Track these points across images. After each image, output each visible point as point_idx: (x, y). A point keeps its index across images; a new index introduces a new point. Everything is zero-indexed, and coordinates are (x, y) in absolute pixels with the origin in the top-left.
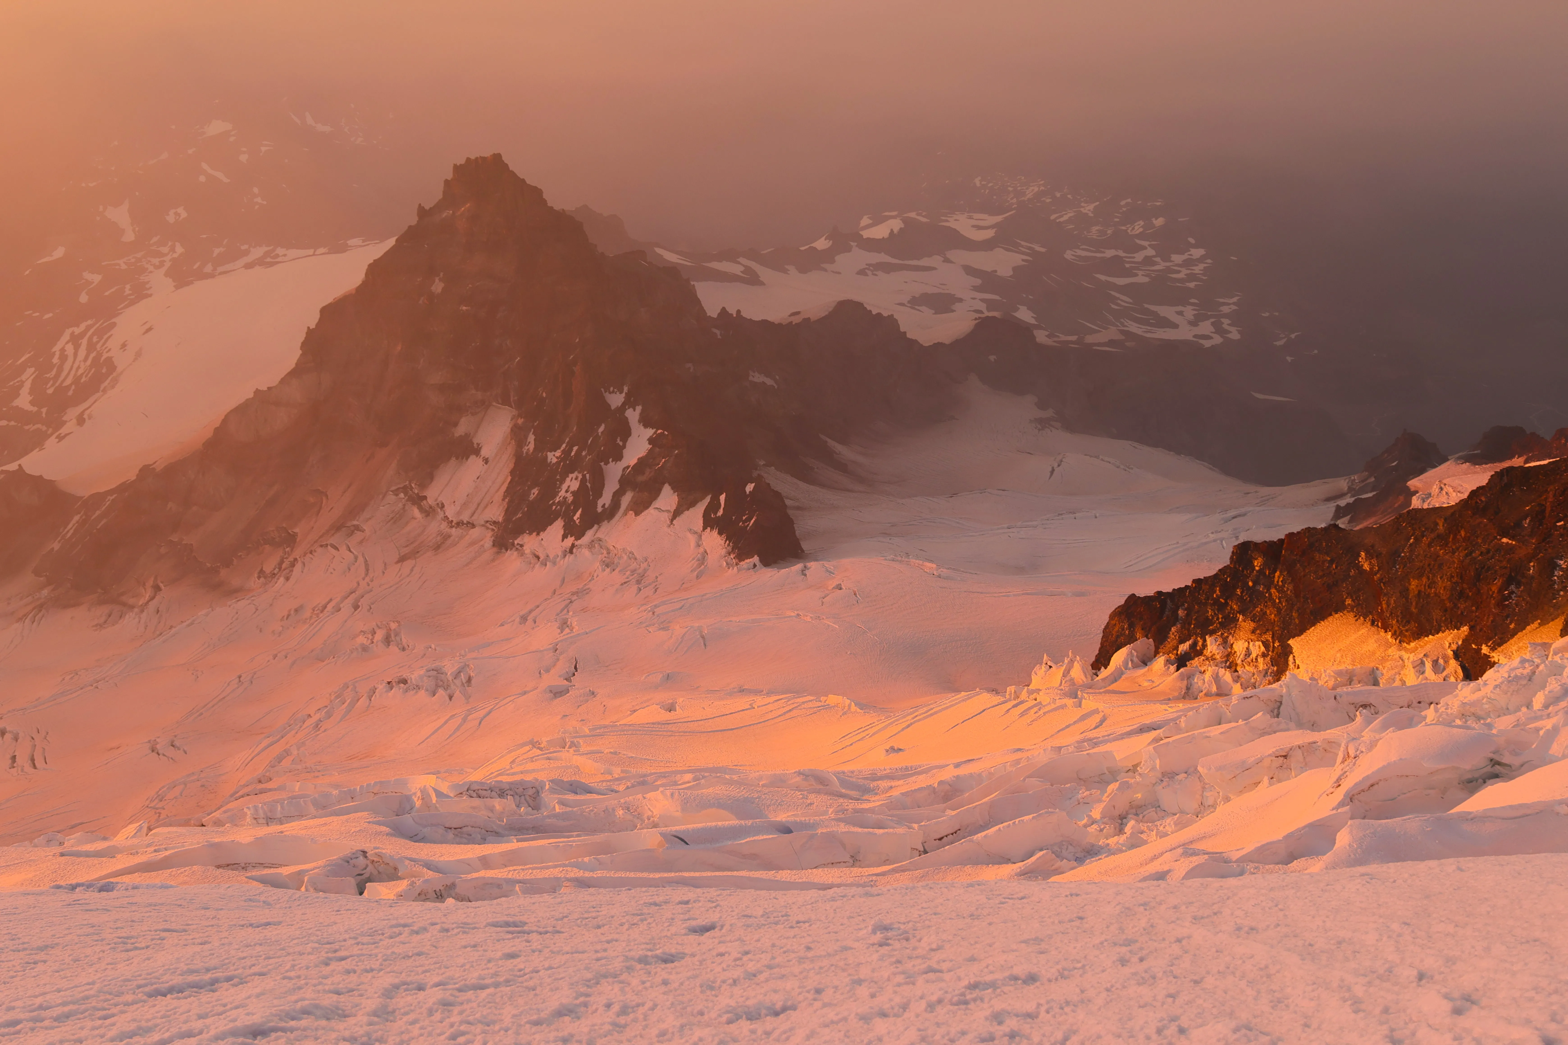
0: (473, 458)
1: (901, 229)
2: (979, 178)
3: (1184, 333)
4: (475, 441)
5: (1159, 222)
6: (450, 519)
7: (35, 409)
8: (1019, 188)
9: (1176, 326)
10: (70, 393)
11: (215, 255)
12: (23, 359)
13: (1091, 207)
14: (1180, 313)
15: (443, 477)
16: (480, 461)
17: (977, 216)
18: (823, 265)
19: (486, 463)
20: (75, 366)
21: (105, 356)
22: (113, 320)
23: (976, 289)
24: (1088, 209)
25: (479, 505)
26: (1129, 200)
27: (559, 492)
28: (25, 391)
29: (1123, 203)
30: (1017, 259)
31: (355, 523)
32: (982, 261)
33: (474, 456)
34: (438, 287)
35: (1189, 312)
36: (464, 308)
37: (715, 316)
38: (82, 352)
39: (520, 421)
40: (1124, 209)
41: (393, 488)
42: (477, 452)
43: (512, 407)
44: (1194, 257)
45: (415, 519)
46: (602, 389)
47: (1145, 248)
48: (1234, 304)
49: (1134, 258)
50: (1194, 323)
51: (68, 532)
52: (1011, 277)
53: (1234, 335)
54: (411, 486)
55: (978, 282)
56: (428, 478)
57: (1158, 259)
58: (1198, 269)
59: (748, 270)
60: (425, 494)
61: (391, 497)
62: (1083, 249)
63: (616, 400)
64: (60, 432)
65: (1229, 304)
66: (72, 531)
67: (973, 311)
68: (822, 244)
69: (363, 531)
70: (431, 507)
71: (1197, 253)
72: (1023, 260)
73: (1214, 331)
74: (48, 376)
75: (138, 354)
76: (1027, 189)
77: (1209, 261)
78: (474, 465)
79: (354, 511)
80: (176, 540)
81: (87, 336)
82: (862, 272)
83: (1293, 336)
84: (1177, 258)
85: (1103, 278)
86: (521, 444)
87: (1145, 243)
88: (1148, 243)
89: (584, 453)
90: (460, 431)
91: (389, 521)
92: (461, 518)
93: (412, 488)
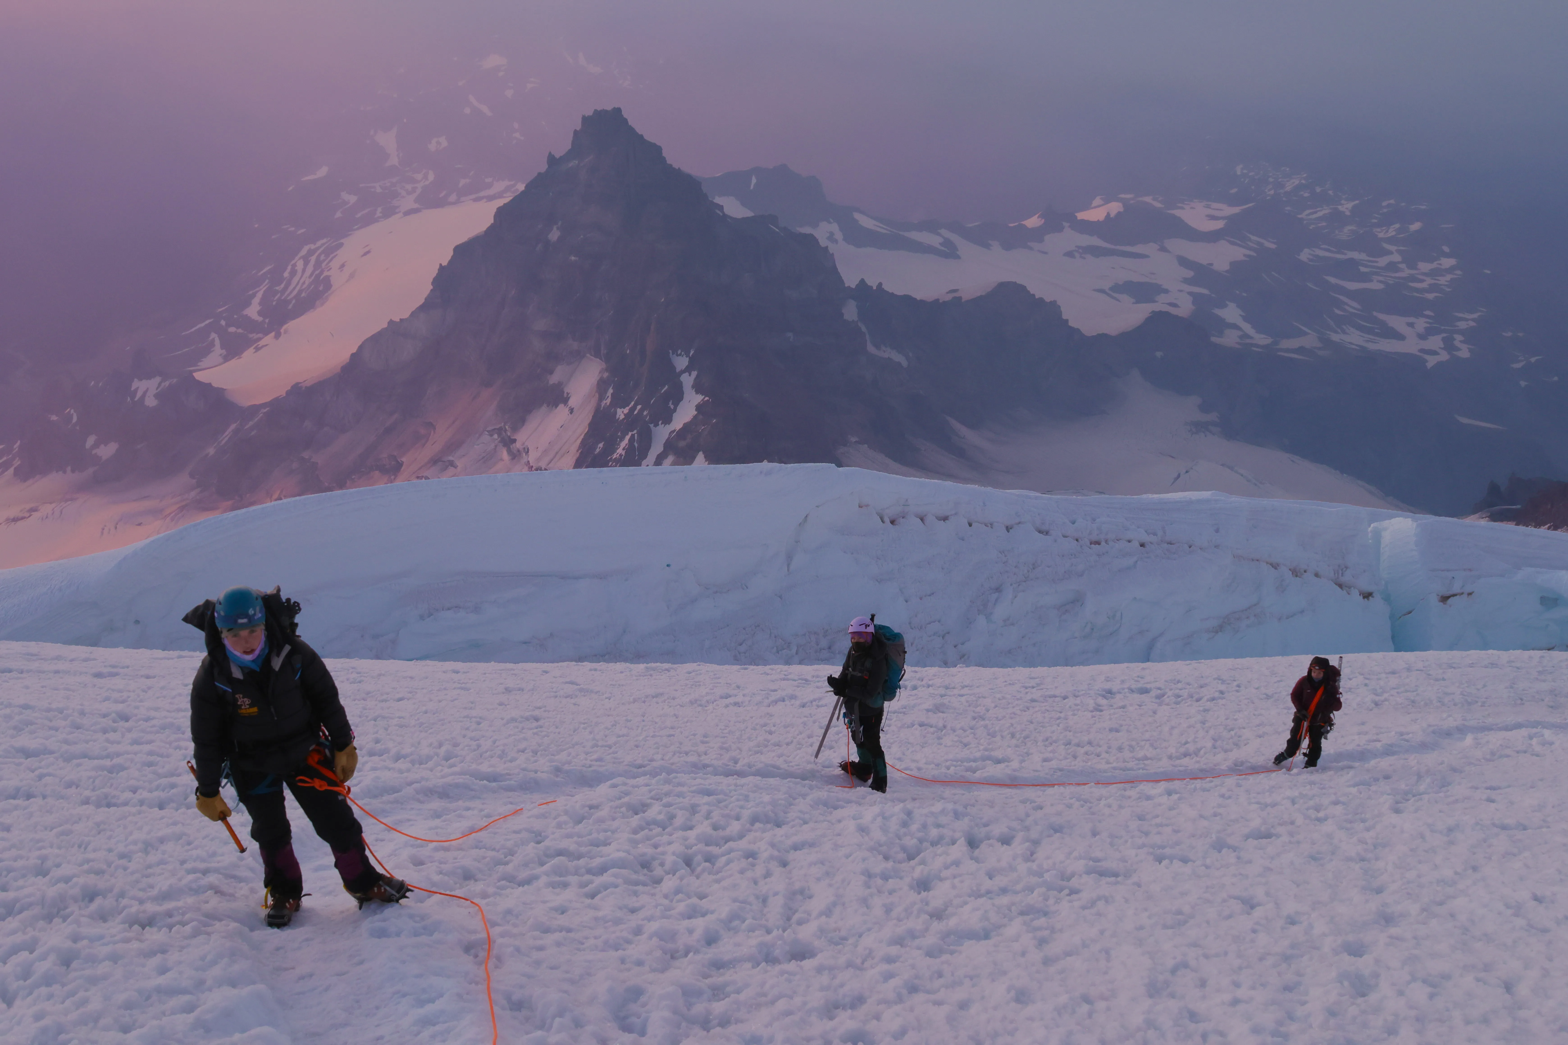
0: (561, 406)
1: (1119, 213)
2: (1241, 166)
3: (1411, 346)
4: (566, 390)
5: (1416, 226)
6: (531, 465)
7: (260, 319)
8: (1280, 180)
9: (1401, 337)
10: (290, 307)
11: (461, 185)
12: (264, 271)
13: (1350, 205)
14: (1411, 325)
15: (533, 421)
16: (567, 410)
17: (1215, 205)
18: (1029, 244)
19: (571, 413)
20: (301, 281)
21: (326, 274)
22: (342, 241)
23: (1186, 281)
24: (1346, 207)
25: (557, 453)
26: (1392, 201)
27: (617, 449)
28: (256, 301)
29: (1384, 204)
30: (1238, 253)
31: (451, 458)
32: (1200, 253)
33: (563, 405)
34: (554, 235)
35: (1421, 324)
36: (573, 258)
37: (853, 286)
38: (310, 268)
39: (606, 375)
40: (1385, 210)
41: (489, 428)
42: (565, 401)
43: (602, 360)
44: (1443, 267)
45: (503, 461)
46: (671, 351)
47: (1391, 253)
48: (1473, 320)
49: (1377, 262)
50: (1422, 337)
51: (224, 438)
52: (1227, 271)
53: (1464, 352)
54: (505, 429)
55: (1190, 274)
56: (520, 422)
57: (1403, 266)
58: (1444, 280)
59: (947, 243)
60: (515, 438)
61: (486, 437)
62: (1322, 249)
63: (681, 362)
64: (258, 343)
65: (1466, 320)
66: (226, 439)
67: (1167, 304)
68: (1033, 222)
69: (456, 467)
70: (519, 451)
71: (1447, 262)
72: (1245, 255)
73: (1442, 346)
74: (277, 288)
75: (352, 276)
76: (1288, 181)
77: (1459, 272)
78: (561, 413)
79: (453, 446)
80: (307, 457)
81: (316, 254)
82: (1070, 254)
83: (1533, 360)
84: (1424, 267)
85: (1332, 280)
86: (601, 398)
87: (1393, 248)
88: (1396, 248)
89: (645, 413)
90: (554, 379)
91: (480, 460)
92: (540, 464)
93: (506, 431)
